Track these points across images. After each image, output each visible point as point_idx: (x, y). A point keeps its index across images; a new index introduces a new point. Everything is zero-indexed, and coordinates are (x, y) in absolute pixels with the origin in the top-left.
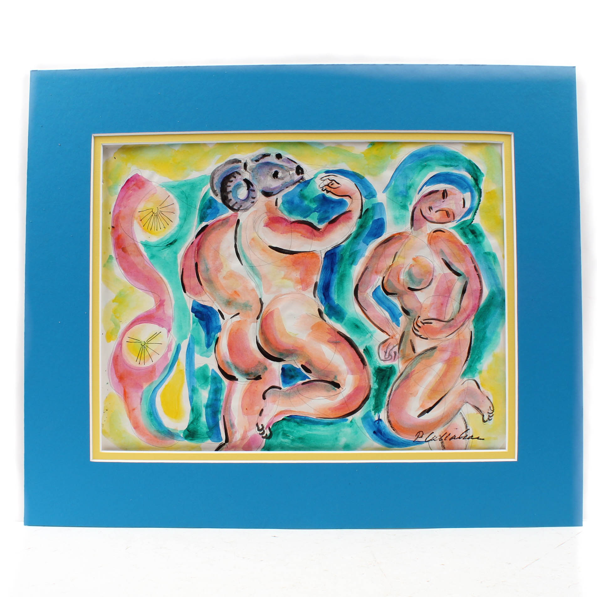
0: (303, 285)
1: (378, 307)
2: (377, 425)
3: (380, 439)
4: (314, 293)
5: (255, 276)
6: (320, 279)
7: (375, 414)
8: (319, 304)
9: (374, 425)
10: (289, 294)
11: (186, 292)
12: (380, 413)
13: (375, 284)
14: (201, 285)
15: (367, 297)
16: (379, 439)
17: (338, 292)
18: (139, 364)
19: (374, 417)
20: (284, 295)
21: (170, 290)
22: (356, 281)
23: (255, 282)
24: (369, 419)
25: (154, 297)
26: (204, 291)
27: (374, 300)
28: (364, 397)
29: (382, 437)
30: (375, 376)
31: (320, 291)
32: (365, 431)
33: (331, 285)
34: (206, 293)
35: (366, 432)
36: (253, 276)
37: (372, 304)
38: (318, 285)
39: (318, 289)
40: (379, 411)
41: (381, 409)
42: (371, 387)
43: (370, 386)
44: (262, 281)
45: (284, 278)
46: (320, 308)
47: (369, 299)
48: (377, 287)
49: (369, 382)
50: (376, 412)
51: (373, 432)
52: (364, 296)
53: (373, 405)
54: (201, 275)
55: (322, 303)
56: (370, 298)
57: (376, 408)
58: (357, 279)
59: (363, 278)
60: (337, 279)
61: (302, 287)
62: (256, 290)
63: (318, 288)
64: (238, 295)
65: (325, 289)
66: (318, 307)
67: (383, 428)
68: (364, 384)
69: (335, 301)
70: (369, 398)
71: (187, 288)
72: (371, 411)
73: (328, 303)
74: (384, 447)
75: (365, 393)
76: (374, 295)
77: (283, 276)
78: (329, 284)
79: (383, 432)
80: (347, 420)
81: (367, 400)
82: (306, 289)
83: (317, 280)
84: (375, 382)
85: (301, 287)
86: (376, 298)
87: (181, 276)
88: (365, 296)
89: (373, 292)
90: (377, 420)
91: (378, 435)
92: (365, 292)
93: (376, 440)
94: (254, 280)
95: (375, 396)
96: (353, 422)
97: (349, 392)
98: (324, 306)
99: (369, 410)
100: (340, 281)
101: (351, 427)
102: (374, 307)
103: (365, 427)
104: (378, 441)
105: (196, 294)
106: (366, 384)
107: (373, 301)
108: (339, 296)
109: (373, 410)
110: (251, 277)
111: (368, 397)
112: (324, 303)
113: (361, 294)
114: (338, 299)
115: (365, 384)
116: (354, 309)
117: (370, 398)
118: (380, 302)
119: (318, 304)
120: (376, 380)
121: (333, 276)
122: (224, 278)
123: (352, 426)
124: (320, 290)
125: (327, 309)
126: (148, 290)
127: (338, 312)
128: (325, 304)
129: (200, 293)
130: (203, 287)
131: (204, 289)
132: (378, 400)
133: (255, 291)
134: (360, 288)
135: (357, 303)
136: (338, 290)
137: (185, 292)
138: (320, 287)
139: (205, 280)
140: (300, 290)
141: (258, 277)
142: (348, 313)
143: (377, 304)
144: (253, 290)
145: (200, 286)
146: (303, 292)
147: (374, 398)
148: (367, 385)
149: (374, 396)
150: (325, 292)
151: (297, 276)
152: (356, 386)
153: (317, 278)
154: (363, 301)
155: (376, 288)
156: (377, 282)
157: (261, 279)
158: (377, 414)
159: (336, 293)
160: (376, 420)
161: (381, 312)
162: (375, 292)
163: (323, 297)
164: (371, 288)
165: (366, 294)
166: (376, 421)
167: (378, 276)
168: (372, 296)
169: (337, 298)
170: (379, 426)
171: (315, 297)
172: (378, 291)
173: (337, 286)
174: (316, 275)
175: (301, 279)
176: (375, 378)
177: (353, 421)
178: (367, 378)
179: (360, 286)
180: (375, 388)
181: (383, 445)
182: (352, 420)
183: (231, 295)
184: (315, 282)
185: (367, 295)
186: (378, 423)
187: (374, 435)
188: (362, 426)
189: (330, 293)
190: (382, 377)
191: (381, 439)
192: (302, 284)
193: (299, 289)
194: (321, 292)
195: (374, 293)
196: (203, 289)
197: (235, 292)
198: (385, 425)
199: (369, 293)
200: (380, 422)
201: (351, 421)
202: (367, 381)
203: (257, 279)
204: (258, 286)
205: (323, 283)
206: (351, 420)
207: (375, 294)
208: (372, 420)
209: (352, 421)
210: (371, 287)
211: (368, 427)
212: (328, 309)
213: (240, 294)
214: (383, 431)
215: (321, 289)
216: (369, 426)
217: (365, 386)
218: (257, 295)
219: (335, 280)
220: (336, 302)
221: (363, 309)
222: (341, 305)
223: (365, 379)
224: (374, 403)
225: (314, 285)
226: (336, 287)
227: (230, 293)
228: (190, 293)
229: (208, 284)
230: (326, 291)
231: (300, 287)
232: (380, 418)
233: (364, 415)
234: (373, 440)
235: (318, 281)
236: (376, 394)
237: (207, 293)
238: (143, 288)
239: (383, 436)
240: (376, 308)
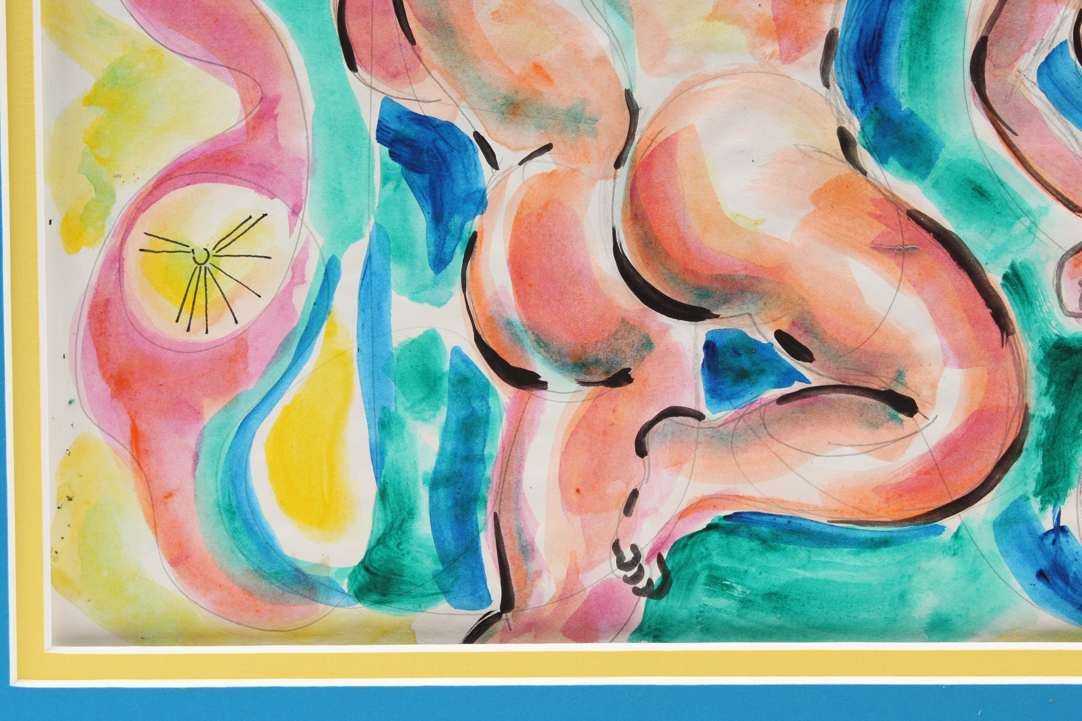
0: (785, 42)
1: (1058, 124)
2: (1051, 547)
3: (1062, 597)
4: (824, 72)
5: (609, 9)
6: (848, 20)
7: (1043, 509)
8: (842, 110)
9: (1041, 547)
10: (733, 73)
11: (358, 67)
12: (1063, 504)
13: (1048, 35)
14: (412, 41)
15: (1019, 83)
16: (1057, 599)
17: (910, 69)
18: (188, 330)
19: (1037, 520)
20: (716, 77)
21: (298, 60)
22: (980, 26)
23: (610, 32)
24: (1022, 528)
25: (239, 87)
26: (421, 66)
27: (1042, 95)
28: (1003, 446)
29: (1069, 591)
30: (1044, 373)
31: (844, 61)
32: (1008, 569)
33: (886, 40)
34: (430, 73)
35: (1011, 575)
36: (602, 10)
37: (1035, 108)
38: (840, 43)
39: (838, 56)
40: (1058, 499)
41: (1065, 490)
42: (1031, 411)
43: (1027, 408)
44: (633, 28)
45: (713, 16)
46: (846, 126)
47: (1026, 93)
48: (1054, 46)
49: (1022, 394)
50: (1049, 501)
51: (1035, 573)
52: (1009, 80)
53: (1035, 476)
54: (411, 6)
55: (852, 107)
56: (1028, 89)
57: (1049, 488)
58: (982, 17)
59: (1003, 13)
60: (908, 20)
61: (780, 51)
62: (612, 61)
63: (838, 51)
64: (548, 79)
65: (865, 57)
66: (838, 120)
67: (1071, 558)
68: (1003, 402)
69: (902, 101)
70: (1020, 451)
71: (360, 53)
72: (1028, 499)
73: (877, 109)
74: (1076, 627)
75: (1008, 431)
76: (1045, 77)
77: (711, 10)
78: (880, 37)
79: (1071, 575)
80: (943, 528)
81: (1015, 460)
82: (796, 58)
83: (834, 20)
84: (1046, 394)
85: (777, 48)
86: (1050, 86)
87: (337, 11)
88: (1011, 79)
89: (1039, 67)
90: (1052, 530)
91: (1056, 584)
92: (1010, 65)
93: (1048, 600)
94: (604, 25)
95: (1043, 445)
96: (961, 537)
97: (950, 431)
98: (858, 117)
99: (1021, 493)
100: (921, 27)
101: (955, 554)
102: (1044, 122)
103: (1005, 553)
104: (1055, 606)
105: (395, 76)
106: (1011, 401)
107: (1040, 99)
108: (914, 81)
109: (1036, 495)
110: (593, 11)
111: (1018, 448)
112: (859, 106)
113: (997, 72)
114: (910, 93)
115: (1008, 402)
116: (970, 130)
117: (1027, 450)
118: (1065, 103)
119: (839, 112)
120: (1049, 384)
121: (893, 11)
122: (496, 15)
123: (960, 554)
124: (847, 59)
125: (870, 130)
126: (219, 62)
127: (912, 142)
128: (863, 109)
129: (408, 70)
130: (420, 49)
131: (422, 54)
132: (1054, 459)
133: (611, 64)
134: (992, 50)
135: (981, 108)
136: (913, 59)
137: (352, 66)
138: (845, 49)
139: (426, 24)
140: (774, 59)
141: (620, 13)
142: (947, 144)
143: (1055, 110)
144: (602, 60)
145: (409, 45)
146: (787, 69)
147: (1041, 453)
148: (1013, 404)
149: (1039, 445)
150: (866, 68)
151: (760, 10)
152: (976, 408)
153: (835, 15)
154: (1004, 98)
155: (1053, 50)
156: (1058, 30)
157: (630, 21)
158: (1050, 508)
159: (905, 71)
160: (1047, 530)
161: (1070, 138)
162: (1048, 66)
163: (856, 86)
164: (1034, 50)
165: (1014, 72)
166: (1047, 534)
167: (1059, 5)
168: (1035, 80)
169: (910, 87)
170: (1056, 551)
171: (827, 85)
172: (1059, 61)
173: (907, 44)
174: (832, 6)
175: (775, 19)
176: (1044, 381)
177: (963, 533)
178: (1014, 378)
179: (992, 45)
180: (1044, 415)
181: (1073, 621)
182: (958, 530)
183: (522, 79)
184: (827, 29)
185: (1017, 77)
186: (1054, 543)
187: (1040, 585)
188: (996, 550)
189: (880, 68)
190: (1068, 376)
191: (1066, 600)
192: (779, 39)
193: (772, 56)
194: (849, 68)
195: (1045, 70)
196: (419, 58)
197: (537, 68)
198: (1076, 550)
199: (1027, 69)
200: (1062, 539)
201: (956, 535)
202: (1015, 391)
203: (615, 21)
204: (618, 46)
205: (856, 36)
206: (955, 530)
207: (1050, 75)
208: (1032, 532)
209: (961, 534)
210: (1034, 45)
211: (1017, 555)
212: (875, 128)
213: (553, 77)
214: (1074, 569)
215: (851, 56)
216: (1023, 551)
217: (1008, 409)
218: (616, 77)
219: (902, 24)
220: (905, 104)
221: (1004, 128)
222: (922, 115)
223: (1006, 384)
224: (1039, 469)
225: (824, 41)
226: (904, 50)
227: (517, 71)
228: (370, 73)
229: (436, 39)
230: (868, 64)
231: (772, 48)
232: (1061, 525)
233: (1006, 512)
234: (1037, 603)
235: (839, 25)
236: (1048, 438)
237: (434, 73)
238: (199, 51)
239: (1074, 590)
240: (1047, 122)
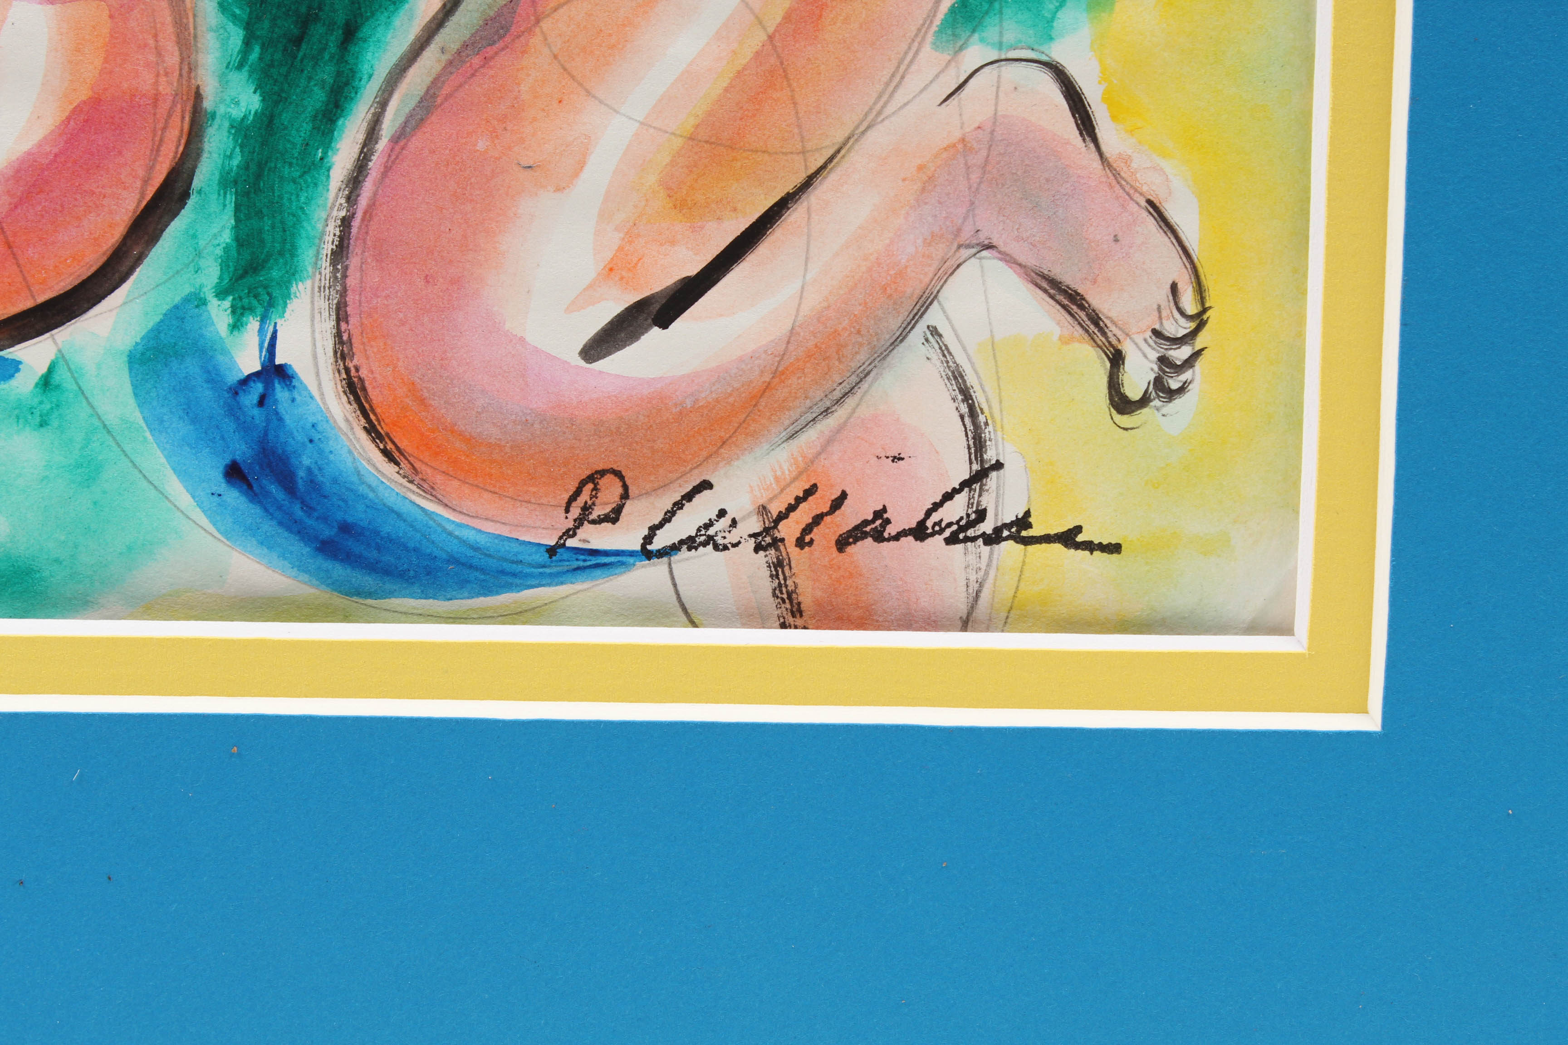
2: (256, 412)
3: (280, 524)
7: (236, 327)
9: (233, 410)
12: (282, 316)
16: (268, 526)
19: (225, 352)
24: (192, 367)
28: (146, 181)
29: (298, 512)
30: (234, 18)
32: (163, 460)
35: (169, 472)
40: (271, 304)
41: (285, 284)
42: (208, 104)
43: (198, 96)
49: (188, 66)
50: (251, 309)
51: (221, 469)
53: (219, 251)
57: (250, 280)
67: (300, 437)
68: (146, 81)
70: (185, 196)
72: (203, 302)
74: (312, 591)
75: (156, 150)
79: (301, 473)
80: (16, 366)
81: (175, 214)
84: (240, 66)
90: (257, 374)
91: (268, 494)
93: (251, 530)
95: (236, 182)
96: (58, 387)
97: (27, 145)
99: (187, 290)
101: (43, 424)
103: (156, 425)
104: (266, 543)
106: (163, 79)
109: (221, 294)
111: (179, 186)
115: (156, 83)
117: (200, 192)
120: (247, 43)
123: (55, 423)
132: (260, 214)
147: (231, 199)
148: (167, 88)
149: (226, 182)
152: (84, 94)
158: (253, 324)
160: (247, 372)
166: (246, 381)
170: (268, 421)
176: (237, 36)
177: (62, 376)
178: (170, 29)
180: (237, 113)
181: (305, 577)
182: (51, 370)
186: (261, 402)
187: (234, 496)
188: (136, 416)
190: (290, 26)
191: (289, 529)
198: (312, 419)
200: (281, 393)
201: (46, 382)
202: (172, 59)
206: (43, 370)
208: (213, 377)
209: (56, 379)
211: (184, 429)
214: (306, 461)
216: (194, 421)
217: (156, 99)
223: (151, 42)
224: (227, 237)
232: (278, 361)
233: (156, 332)
234: (225, 534)
236: (245, 166)
239: (308, 508)
